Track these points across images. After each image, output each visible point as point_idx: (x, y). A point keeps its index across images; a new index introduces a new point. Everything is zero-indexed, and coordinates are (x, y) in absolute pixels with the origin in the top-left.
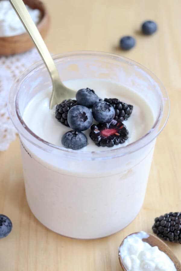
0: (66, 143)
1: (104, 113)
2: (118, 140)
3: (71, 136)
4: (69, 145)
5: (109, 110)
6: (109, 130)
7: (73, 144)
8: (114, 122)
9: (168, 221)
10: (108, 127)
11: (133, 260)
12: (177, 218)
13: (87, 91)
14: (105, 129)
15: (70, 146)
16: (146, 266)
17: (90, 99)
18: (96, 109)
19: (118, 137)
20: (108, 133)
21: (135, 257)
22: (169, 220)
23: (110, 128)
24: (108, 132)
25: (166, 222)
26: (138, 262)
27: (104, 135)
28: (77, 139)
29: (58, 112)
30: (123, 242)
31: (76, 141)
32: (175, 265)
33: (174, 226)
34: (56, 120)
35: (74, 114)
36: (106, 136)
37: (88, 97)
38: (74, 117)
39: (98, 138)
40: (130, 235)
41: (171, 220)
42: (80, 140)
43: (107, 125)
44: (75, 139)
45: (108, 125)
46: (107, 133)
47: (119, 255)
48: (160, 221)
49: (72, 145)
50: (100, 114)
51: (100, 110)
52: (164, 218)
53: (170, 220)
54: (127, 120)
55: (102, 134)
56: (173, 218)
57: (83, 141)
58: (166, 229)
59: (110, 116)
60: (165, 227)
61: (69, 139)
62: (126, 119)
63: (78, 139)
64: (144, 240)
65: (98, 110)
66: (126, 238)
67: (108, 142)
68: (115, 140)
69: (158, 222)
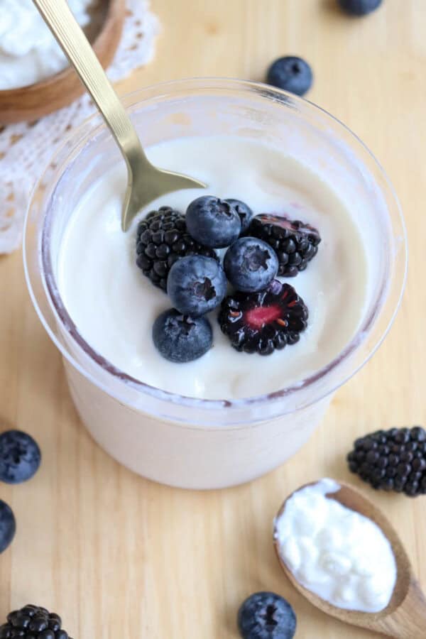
0: (165, 347)
1: (254, 275)
2: (282, 338)
3: (175, 330)
4: (171, 353)
5: (266, 267)
6: (265, 309)
7: (180, 351)
8: (275, 289)
9: (383, 454)
10: (262, 303)
11: (303, 551)
12: (403, 448)
13: (213, 211)
14: (253, 308)
15: (173, 354)
16: (331, 567)
17: (219, 233)
18: (233, 263)
19: (283, 330)
20: (262, 318)
21: (309, 542)
22: (384, 450)
23: (266, 303)
24: (261, 315)
25: (377, 455)
26: (314, 553)
27: (252, 325)
28: (189, 340)
29: (143, 252)
30: (283, 506)
31: (188, 344)
32: (393, 548)
33: (396, 466)
34: (139, 270)
35: (182, 282)
36: (256, 328)
37: (215, 230)
38: (183, 289)
39: (238, 335)
40: (301, 489)
41: (391, 452)
42: (197, 340)
43: (259, 297)
44: (186, 339)
45: (261, 299)
46: (259, 317)
47: (275, 539)
48: (366, 451)
49: (178, 353)
50: (244, 278)
51: (244, 268)
52: (375, 445)
53: (387, 450)
54: (304, 269)
55: (248, 323)
56: (396, 448)
57: (204, 341)
58: (376, 470)
59: (268, 279)
60: (376, 465)
61: (171, 338)
62: (302, 268)
63: (193, 339)
64: (330, 496)
65: (239, 268)
66: (290, 496)
67: (260, 345)
68: (277, 338)
69: (361, 454)
